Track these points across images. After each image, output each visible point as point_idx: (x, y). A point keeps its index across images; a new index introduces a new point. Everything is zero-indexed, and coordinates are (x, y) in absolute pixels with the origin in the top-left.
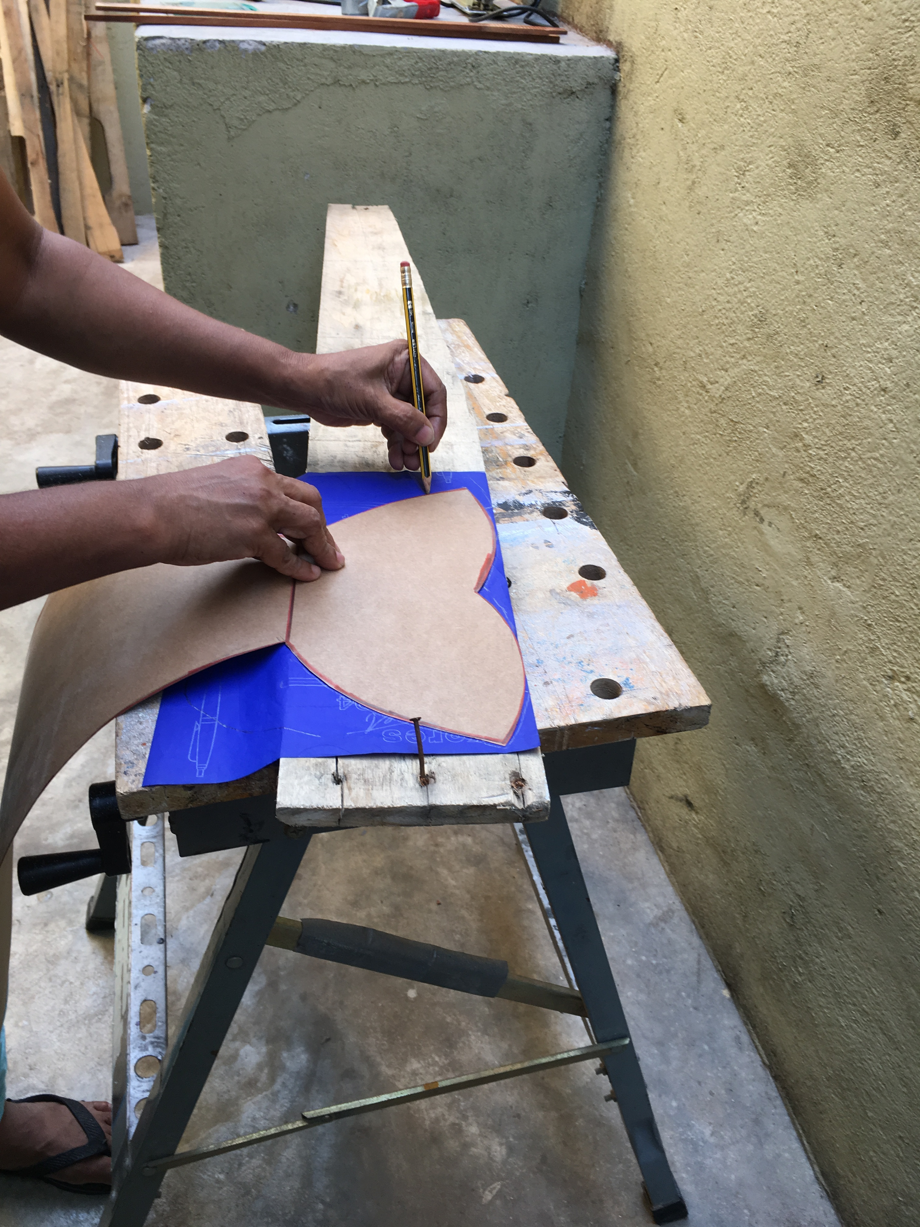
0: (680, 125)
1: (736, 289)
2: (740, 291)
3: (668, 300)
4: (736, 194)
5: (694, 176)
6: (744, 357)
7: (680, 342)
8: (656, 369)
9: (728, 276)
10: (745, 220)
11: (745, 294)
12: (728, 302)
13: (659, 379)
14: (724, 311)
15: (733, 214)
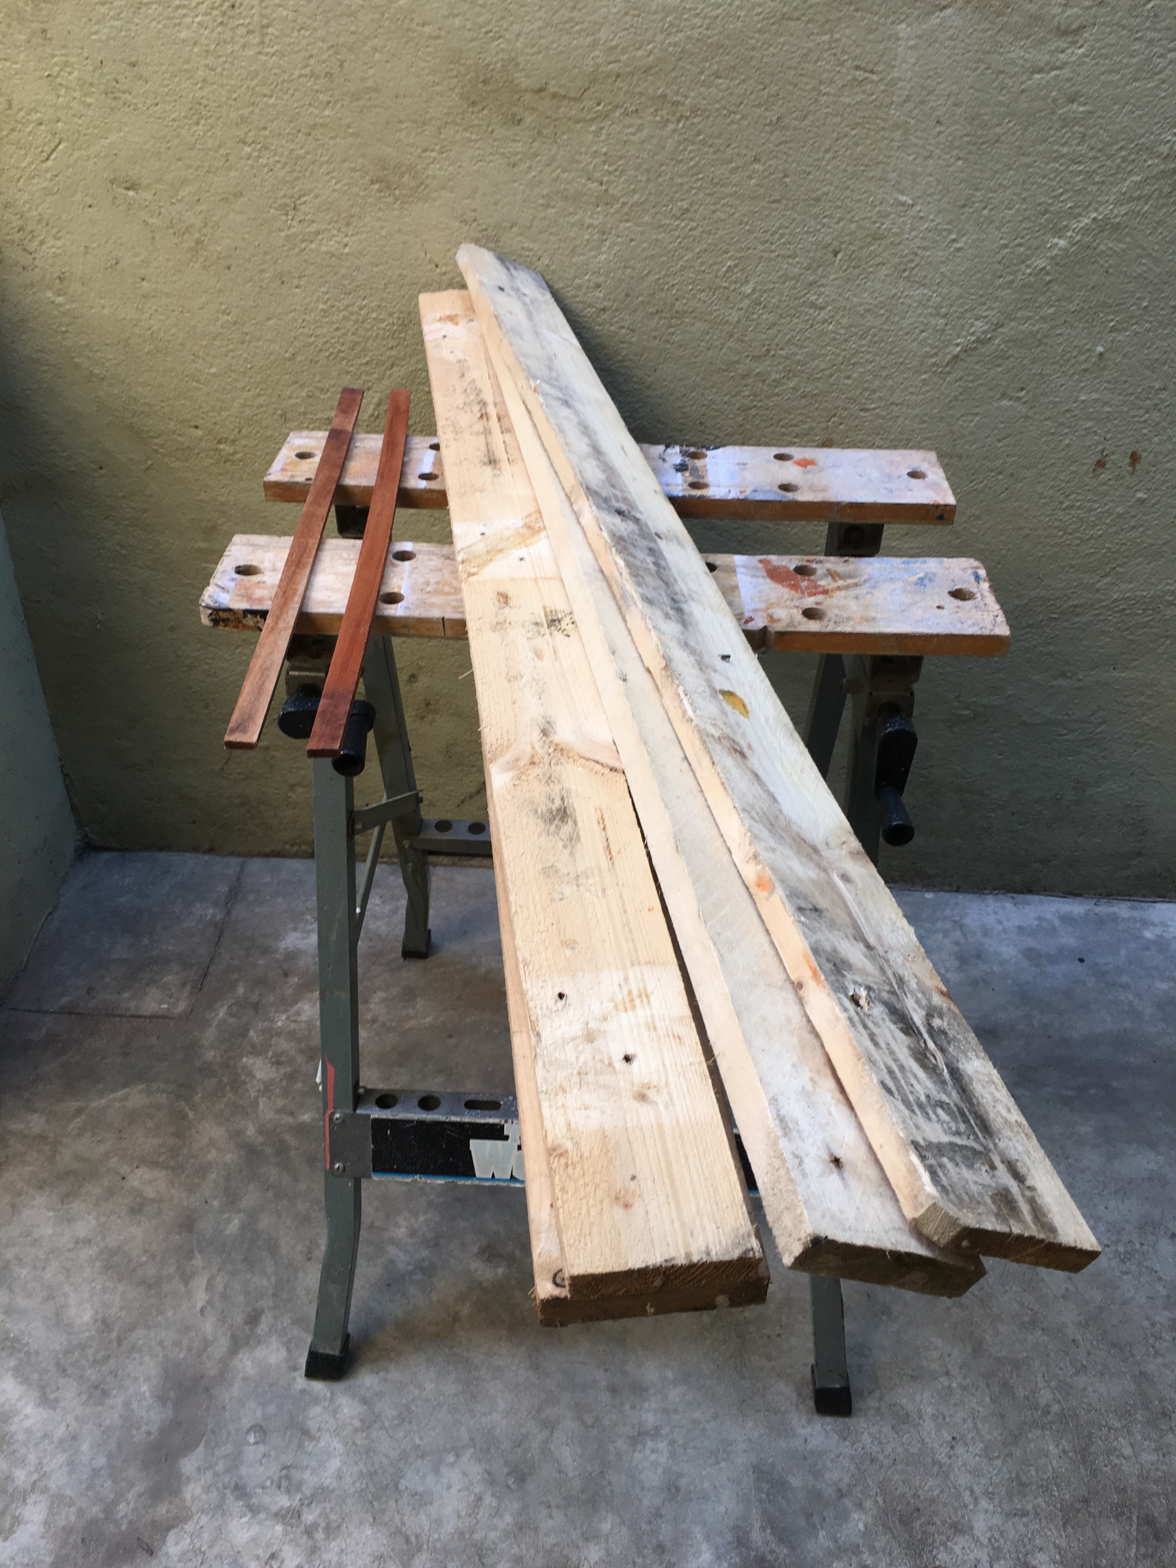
0: (131, 193)
1: (345, 313)
2: (352, 313)
3: (213, 370)
4: (293, 230)
5: (197, 235)
6: (392, 366)
7: (261, 401)
8: (221, 447)
9: (321, 306)
10: (324, 249)
11: (363, 312)
12: (337, 329)
13: (235, 453)
14: (333, 341)
15: (297, 250)
